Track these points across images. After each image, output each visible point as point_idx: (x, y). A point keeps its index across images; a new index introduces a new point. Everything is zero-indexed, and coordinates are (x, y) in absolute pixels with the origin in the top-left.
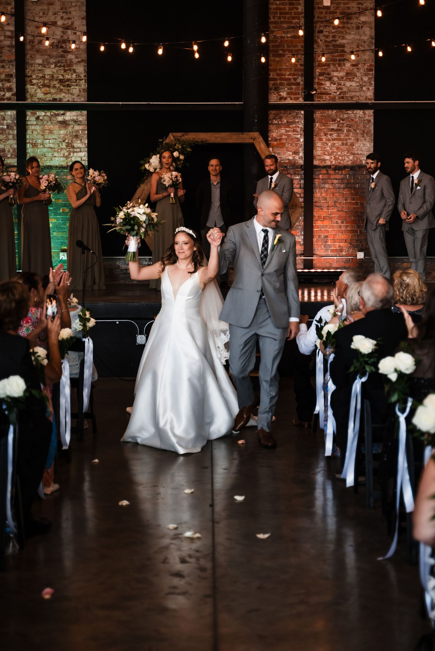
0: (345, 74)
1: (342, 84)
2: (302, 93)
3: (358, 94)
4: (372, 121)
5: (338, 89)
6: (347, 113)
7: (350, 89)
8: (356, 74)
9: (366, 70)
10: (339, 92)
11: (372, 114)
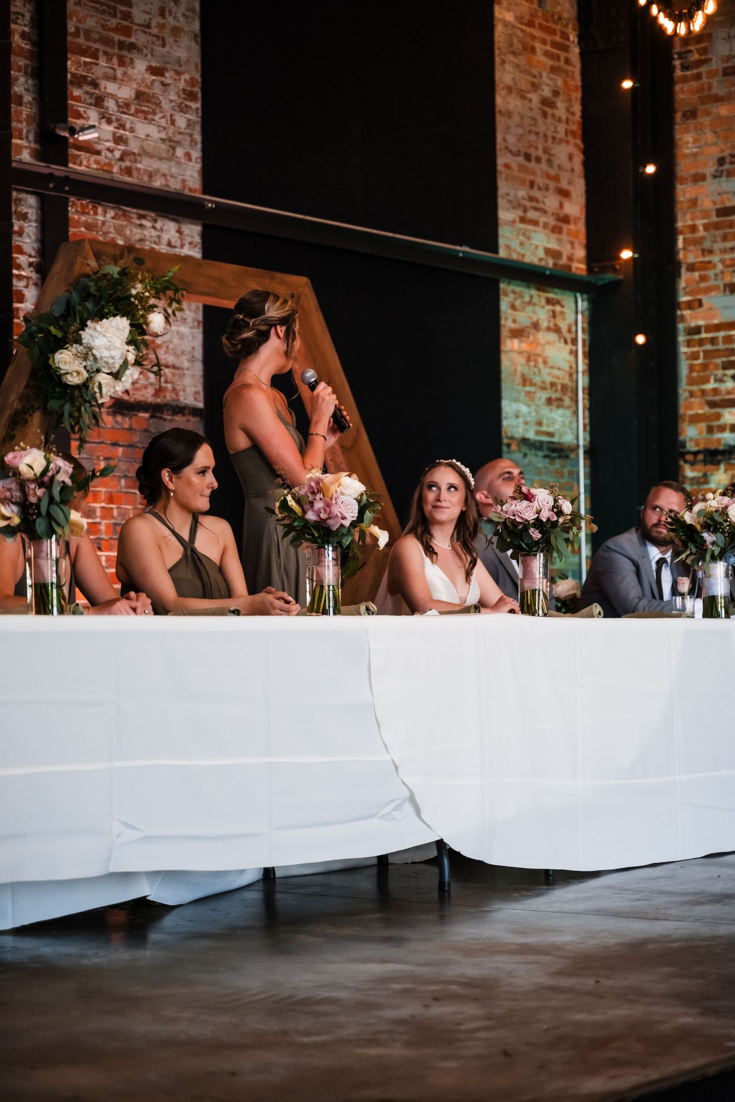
0: (133, 94)
1: (128, 126)
2: (28, 131)
3: (163, 167)
5: (118, 140)
6: (141, 226)
7: (145, 147)
8: (160, 102)
9: (181, 93)
10: (120, 150)
11: (198, 239)
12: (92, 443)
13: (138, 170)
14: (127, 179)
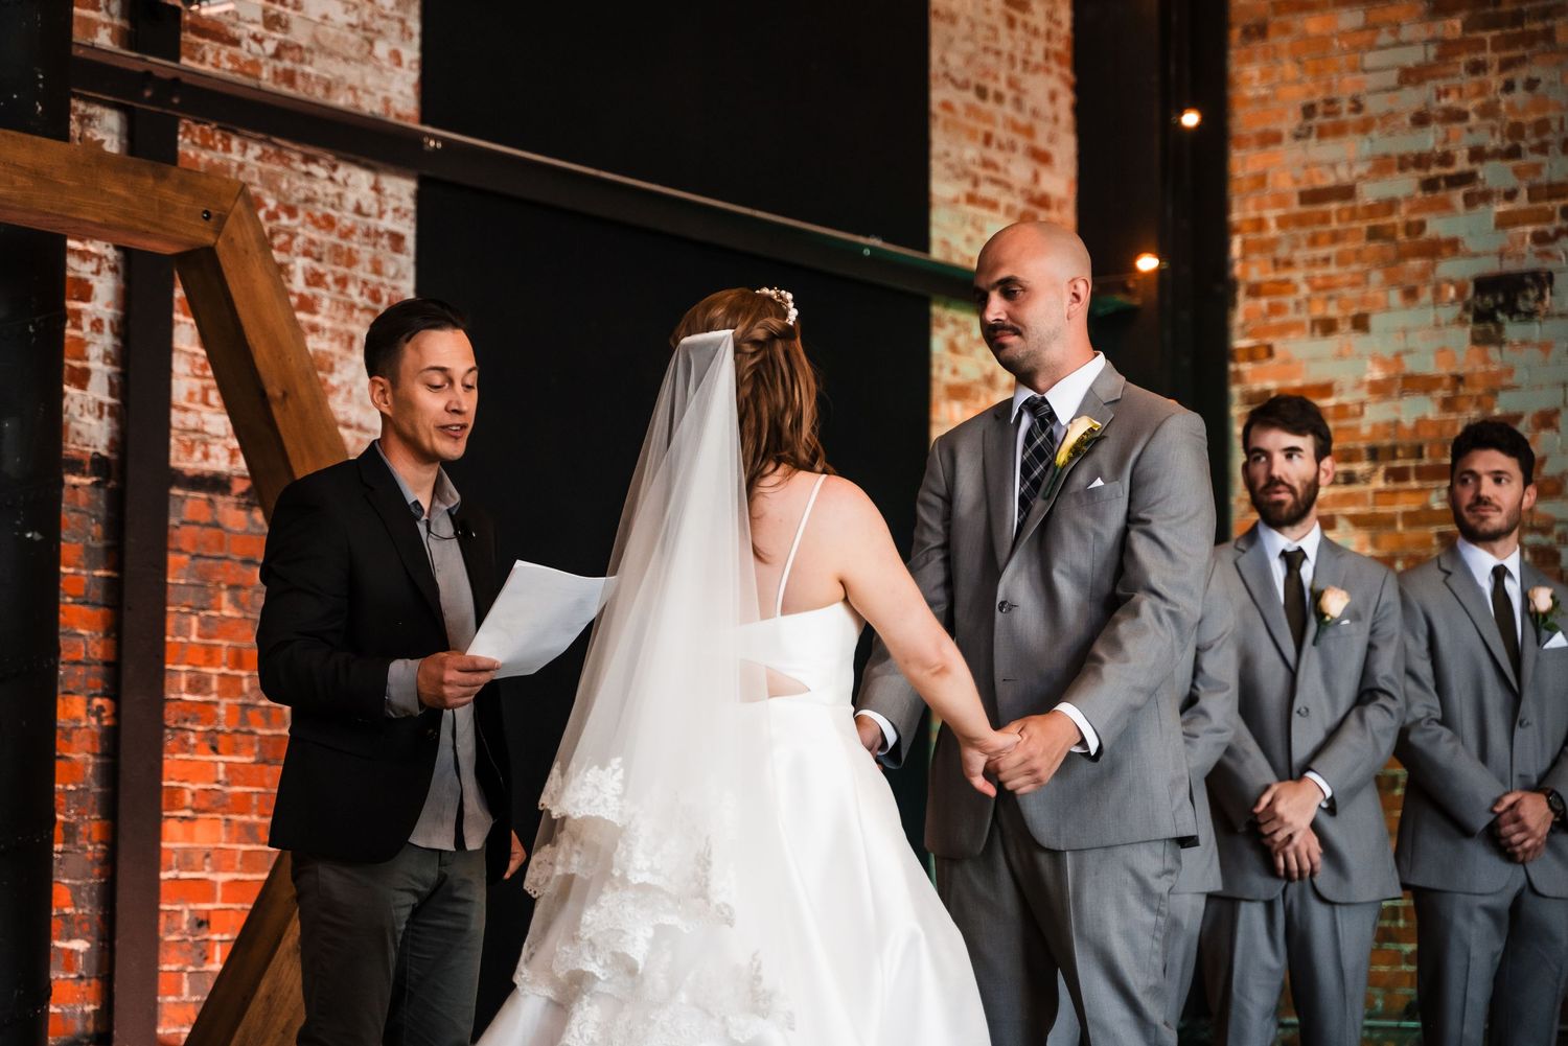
3: (352, 73)
4: (410, 243)
5: (272, 22)
6: (308, 174)
7: (320, 37)
10: (274, 39)
11: (409, 204)
12: (208, 557)
13: (306, 76)
14: (285, 89)
